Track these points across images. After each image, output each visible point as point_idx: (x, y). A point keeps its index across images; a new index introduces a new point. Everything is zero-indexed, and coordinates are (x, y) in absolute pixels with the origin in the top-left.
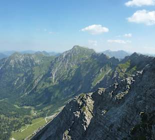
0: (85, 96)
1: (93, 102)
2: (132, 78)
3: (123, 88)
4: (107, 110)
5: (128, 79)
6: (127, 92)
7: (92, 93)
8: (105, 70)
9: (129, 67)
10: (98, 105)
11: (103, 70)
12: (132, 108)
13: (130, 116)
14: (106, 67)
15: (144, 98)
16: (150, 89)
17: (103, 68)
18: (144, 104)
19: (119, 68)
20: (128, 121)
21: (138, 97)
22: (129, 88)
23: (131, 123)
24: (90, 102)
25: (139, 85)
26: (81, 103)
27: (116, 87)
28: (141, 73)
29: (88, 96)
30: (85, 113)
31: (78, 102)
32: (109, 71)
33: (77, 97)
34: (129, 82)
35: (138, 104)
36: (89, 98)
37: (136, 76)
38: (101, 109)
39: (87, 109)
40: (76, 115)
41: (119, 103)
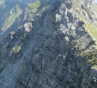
3: (21, 38)
5: (26, 25)
8: (16, 12)
11: (13, 11)
12: (27, 66)
13: (26, 76)
14: (16, 8)
15: (41, 50)
16: (47, 38)
17: (13, 9)
19: (30, 9)
20: (23, 82)
21: (36, 49)
23: (27, 84)
25: (39, 32)
32: (20, 13)
34: (27, 29)
37: (35, 21)
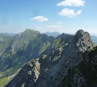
0: (34, 61)
1: (40, 64)
2: (62, 48)
3: (58, 54)
4: (48, 68)
5: (60, 49)
6: (60, 56)
7: (39, 59)
8: (47, 44)
9: (60, 41)
10: (43, 65)
11: (45, 44)
12: (63, 66)
13: (62, 71)
14: (47, 42)
15: (69, 59)
17: (45, 42)
18: (70, 63)
19: (55, 42)
20: (61, 73)
21: (66, 59)
22: (61, 54)
24: (38, 64)
25: (66, 52)
26: (32, 65)
27: (53, 54)
28: (67, 45)
29: (36, 60)
30: (35, 71)
31: (30, 65)
32: (49, 45)
33: (29, 62)
34: (61, 51)
35: (66, 63)
36: (37, 62)
37: (64, 47)
38: (45, 68)
39: (36, 69)
40: (29, 73)
41: (55, 63)
